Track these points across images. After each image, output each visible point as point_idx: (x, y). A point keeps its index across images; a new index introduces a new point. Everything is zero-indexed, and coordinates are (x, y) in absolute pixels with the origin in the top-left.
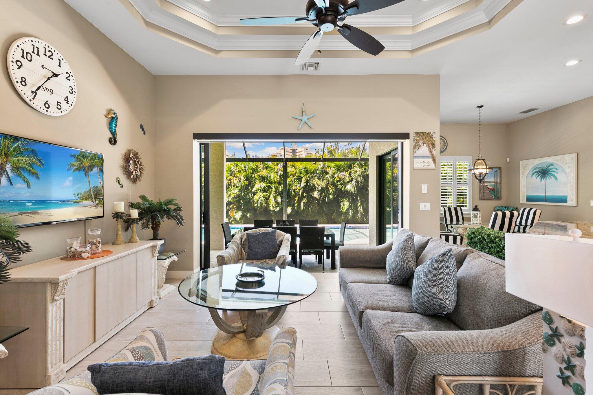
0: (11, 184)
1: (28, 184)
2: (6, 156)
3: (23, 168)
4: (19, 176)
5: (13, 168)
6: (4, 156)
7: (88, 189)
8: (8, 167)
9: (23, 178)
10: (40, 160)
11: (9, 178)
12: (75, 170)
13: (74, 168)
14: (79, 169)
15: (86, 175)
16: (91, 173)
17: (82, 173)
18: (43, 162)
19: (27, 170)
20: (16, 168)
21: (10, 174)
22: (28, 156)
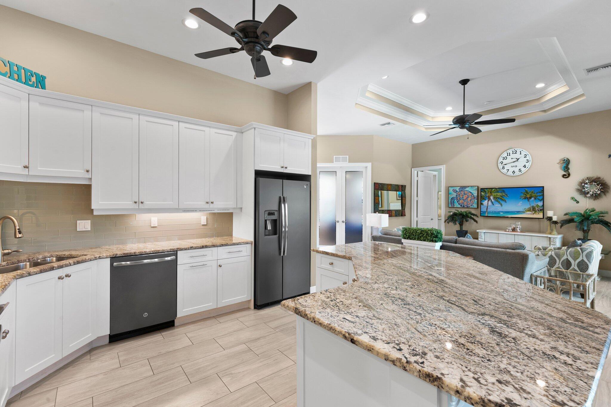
0: (493, 205)
1: (501, 204)
2: (491, 193)
3: (498, 198)
4: (497, 201)
5: (494, 198)
6: (490, 193)
7: (529, 207)
8: (492, 198)
9: (499, 202)
10: (507, 195)
11: (492, 202)
12: (523, 199)
13: (523, 198)
14: (525, 198)
15: (528, 201)
16: (530, 200)
17: (526, 200)
18: (508, 195)
19: (500, 199)
20: (495, 198)
21: (493, 200)
22: (501, 193)
